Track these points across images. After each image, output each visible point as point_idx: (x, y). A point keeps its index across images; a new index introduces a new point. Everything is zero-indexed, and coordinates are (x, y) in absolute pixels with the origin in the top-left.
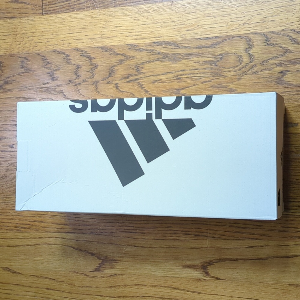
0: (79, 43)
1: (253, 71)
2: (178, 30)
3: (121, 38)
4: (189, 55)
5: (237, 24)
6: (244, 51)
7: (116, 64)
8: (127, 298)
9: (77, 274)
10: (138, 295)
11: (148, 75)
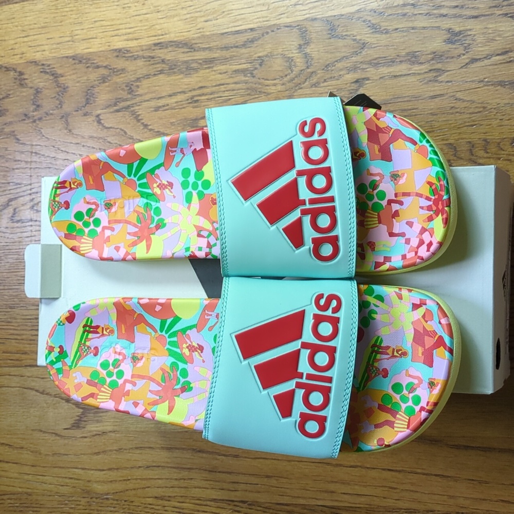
0: (38, 52)
1: (311, 82)
2: (192, 21)
3: (103, 39)
4: (210, 62)
5: (284, 6)
6: (296, 50)
7: (96, 83)
8: (123, 471)
9: (44, 435)
10: (140, 464)
11: (147, 97)
